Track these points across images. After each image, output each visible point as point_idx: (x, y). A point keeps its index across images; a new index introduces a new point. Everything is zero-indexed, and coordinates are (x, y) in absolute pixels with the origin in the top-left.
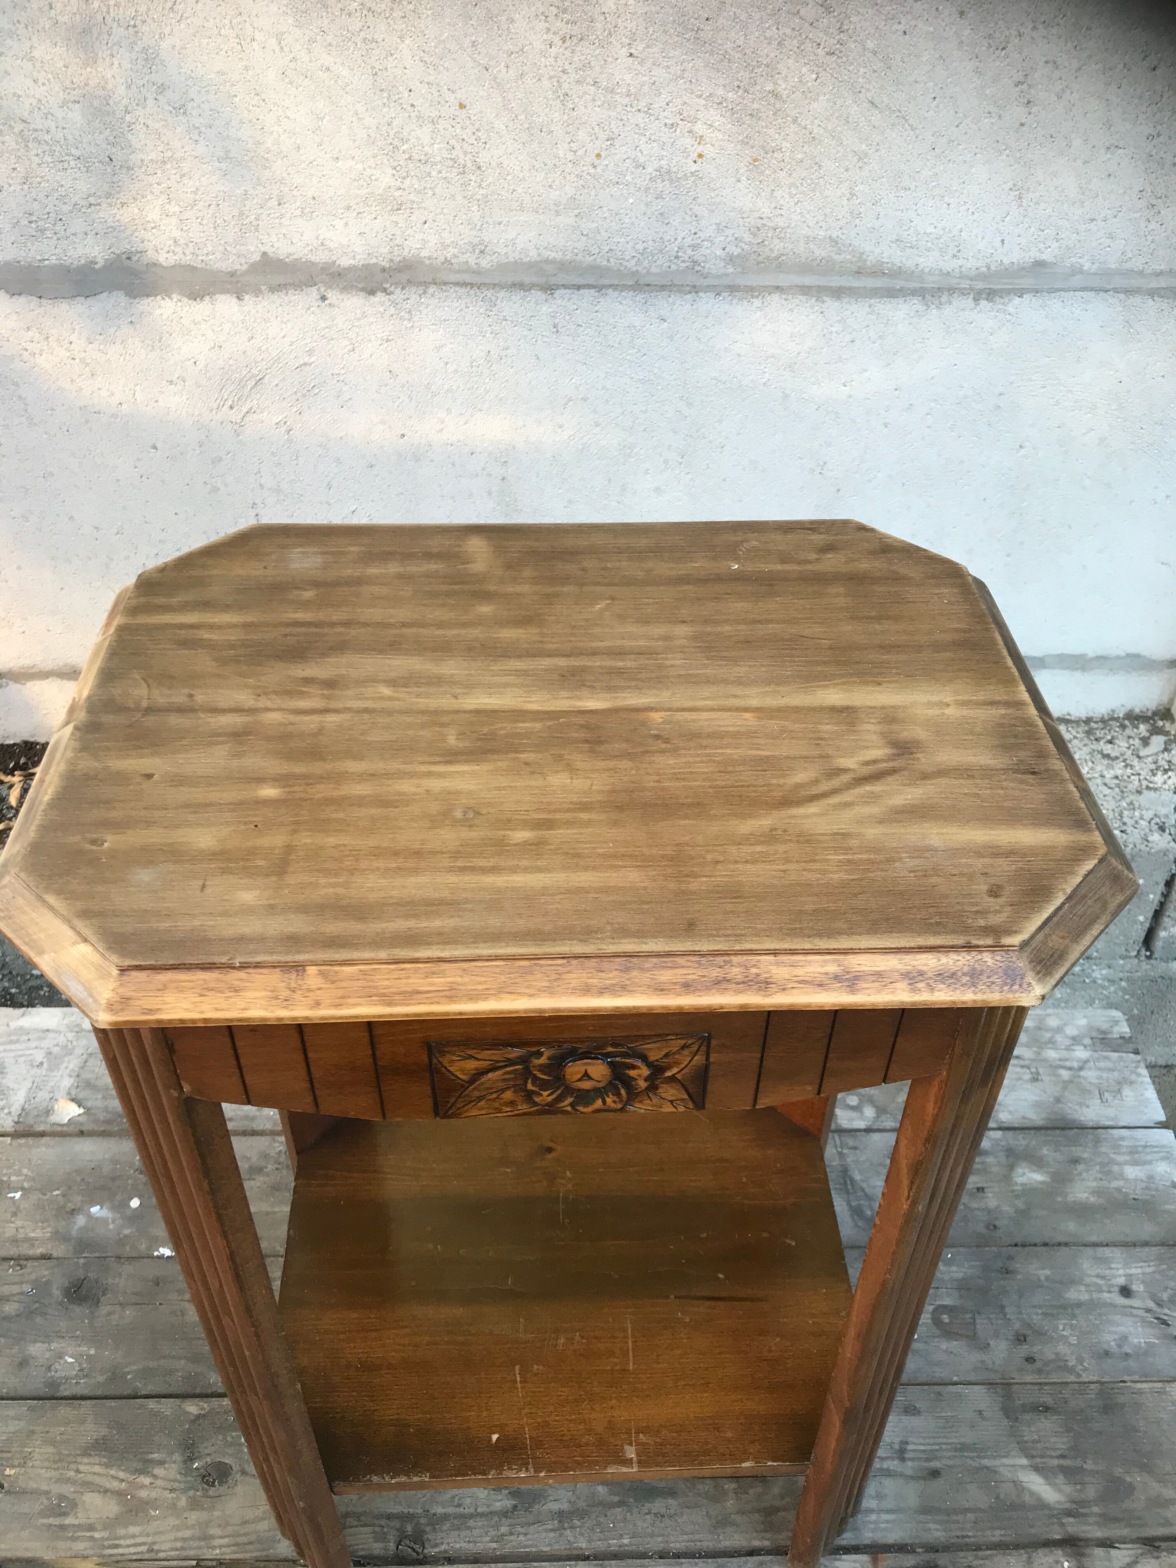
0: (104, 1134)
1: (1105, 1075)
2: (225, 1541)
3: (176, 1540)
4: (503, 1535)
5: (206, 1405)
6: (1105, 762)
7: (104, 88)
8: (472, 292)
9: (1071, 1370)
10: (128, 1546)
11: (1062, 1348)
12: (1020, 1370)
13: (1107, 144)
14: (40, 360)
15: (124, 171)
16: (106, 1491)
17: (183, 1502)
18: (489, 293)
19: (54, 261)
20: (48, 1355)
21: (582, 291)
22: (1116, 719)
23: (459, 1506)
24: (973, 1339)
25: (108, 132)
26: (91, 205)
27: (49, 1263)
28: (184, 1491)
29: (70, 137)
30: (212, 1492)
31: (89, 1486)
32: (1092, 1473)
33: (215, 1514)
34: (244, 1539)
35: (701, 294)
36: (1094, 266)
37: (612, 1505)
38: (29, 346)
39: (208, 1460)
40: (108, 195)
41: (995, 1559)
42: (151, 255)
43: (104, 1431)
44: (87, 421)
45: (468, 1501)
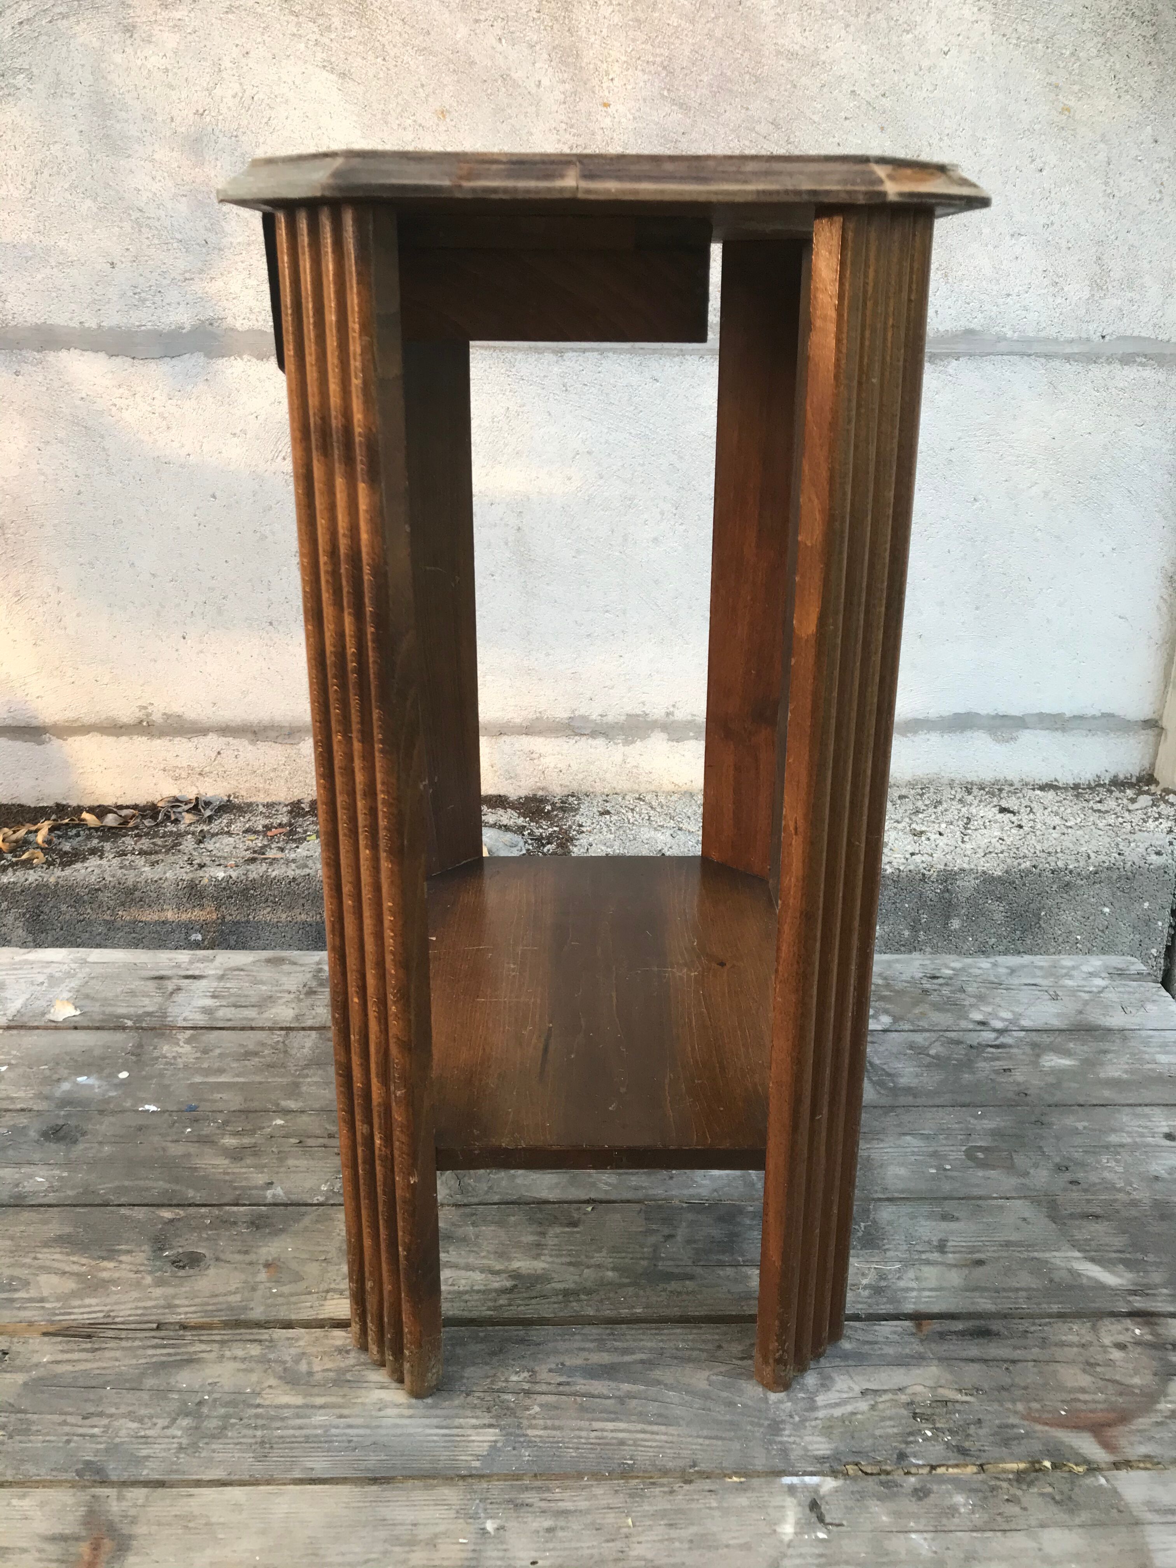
0: (98, 1028)
1: (1126, 996)
2: (193, 1309)
3: (137, 1308)
4: (501, 1306)
5: (181, 1212)
6: (1098, 814)
7: (207, 185)
8: (495, 355)
9: (1120, 1190)
10: (82, 1313)
11: (1106, 1174)
12: (1065, 1190)
13: (1011, 232)
14: (126, 414)
15: (216, 252)
16: (64, 1273)
17: (148, 1280)
18: (509, 355)
19: (149, 326)
20: (17, 1176)
21: (587, 354)
22: (1103, 785)
23: (453, 1285)
24: (1011, 1168)
25: (206, 220)
26: (186, 279)
27: (28, 1114)
28: (150, 1273)
29: (175, 223)
30: (181, 1273)
31: (48, 1270)
32: (1155, 1264)
33: (184, 1289)
34: (210, 1308)
35: (687, 357)
36: (1016, 335)
37: (622, 1286)
38: (118, 402)
39: (181, 1250)
40: (201, 271)
41: (1055, 1326)
42: (230, 320)
43: (68, 1230)
44: (158, 471)
45: (463, 1282)
